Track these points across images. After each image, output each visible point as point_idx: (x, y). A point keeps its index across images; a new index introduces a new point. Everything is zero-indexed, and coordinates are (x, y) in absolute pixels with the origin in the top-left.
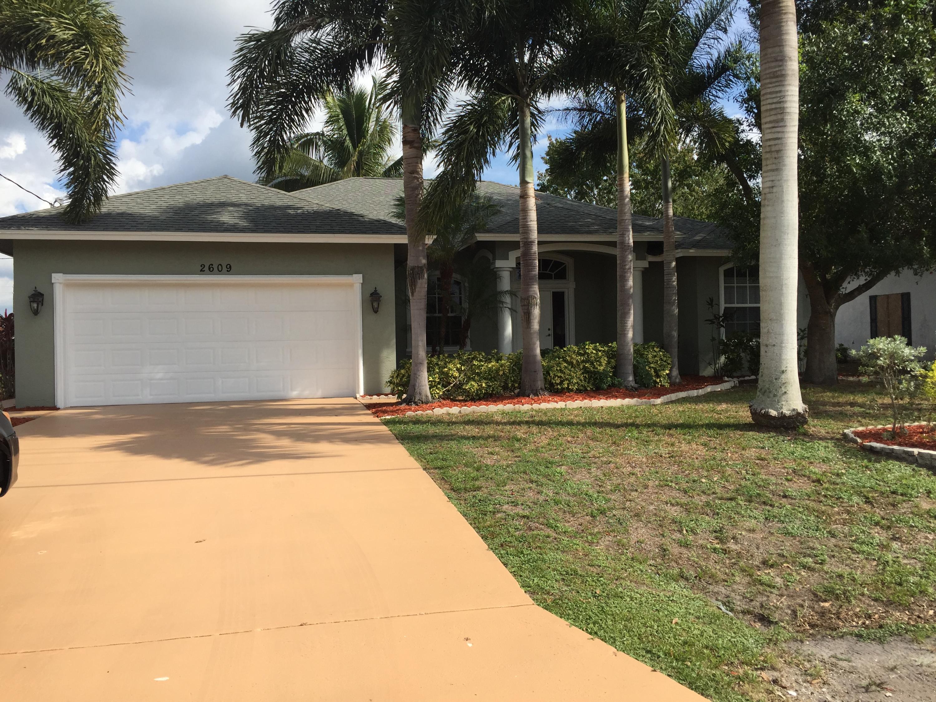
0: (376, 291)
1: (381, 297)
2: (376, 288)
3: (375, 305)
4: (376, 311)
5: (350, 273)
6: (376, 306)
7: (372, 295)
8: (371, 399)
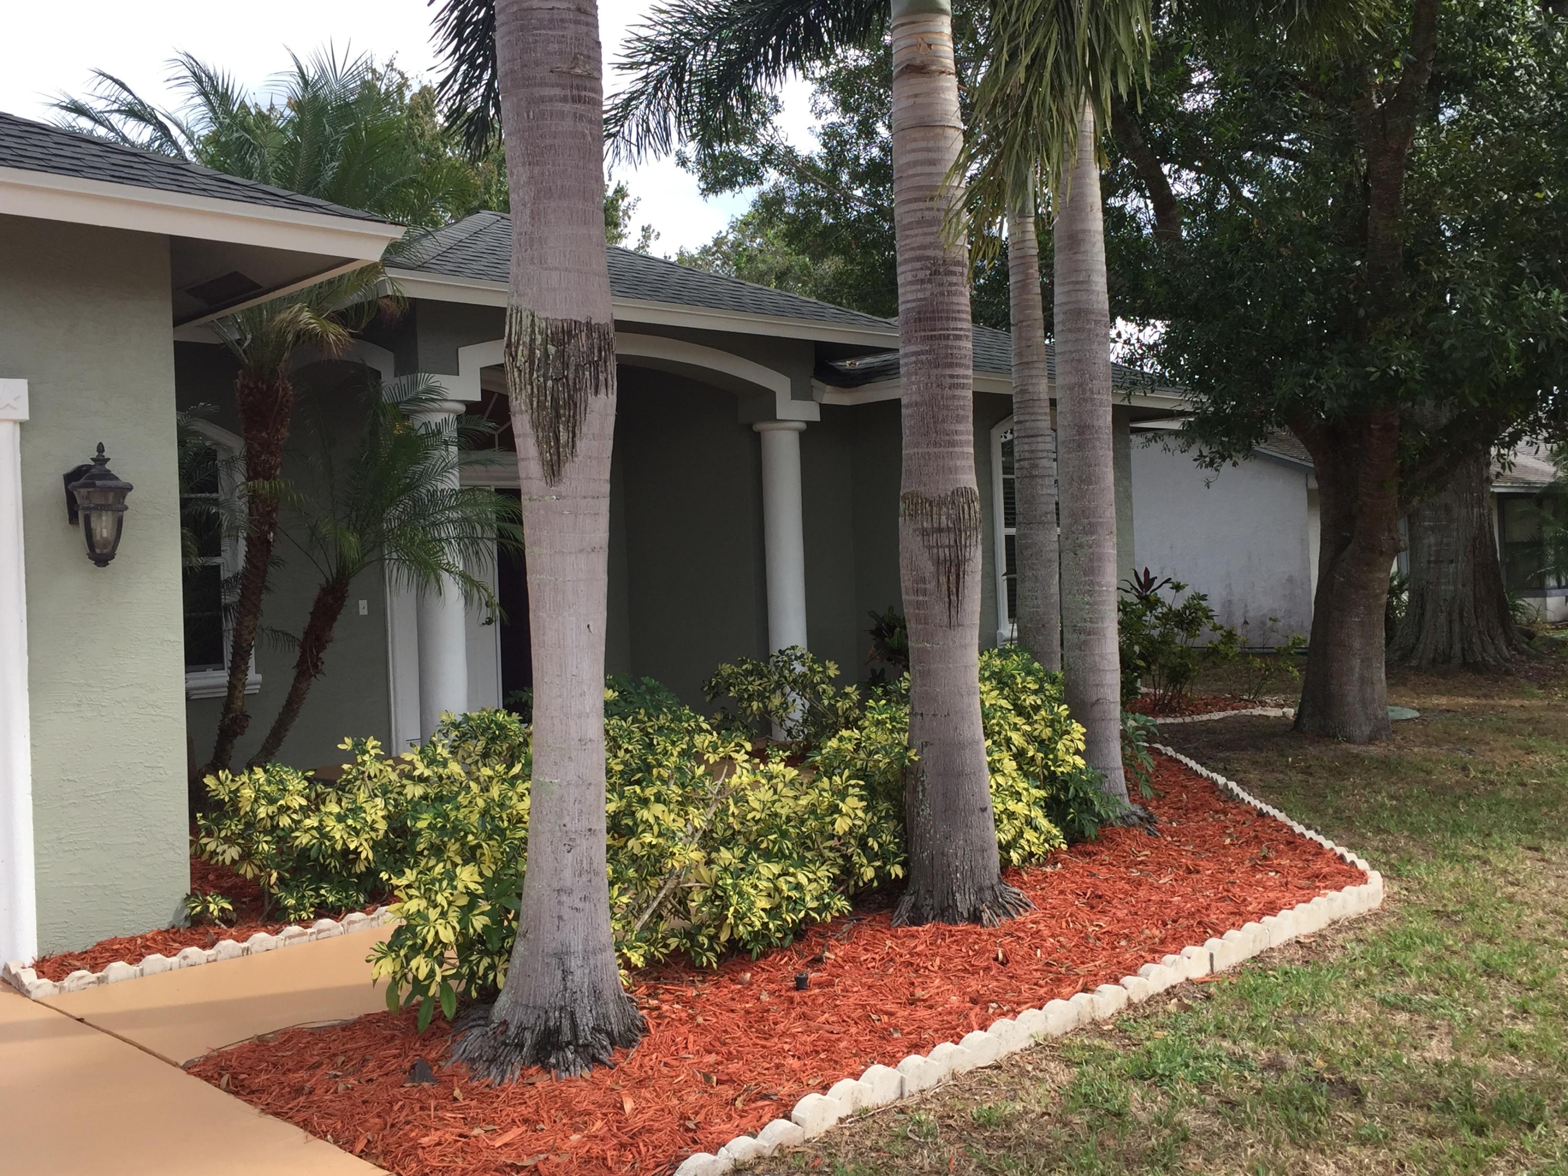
0: (101, 460)
1: (130, 488)
2: (101, 449)
3: (104, 527)
4: (102, 557)
6: (105, 534)
7: (79, 478)
8: (100, 980)
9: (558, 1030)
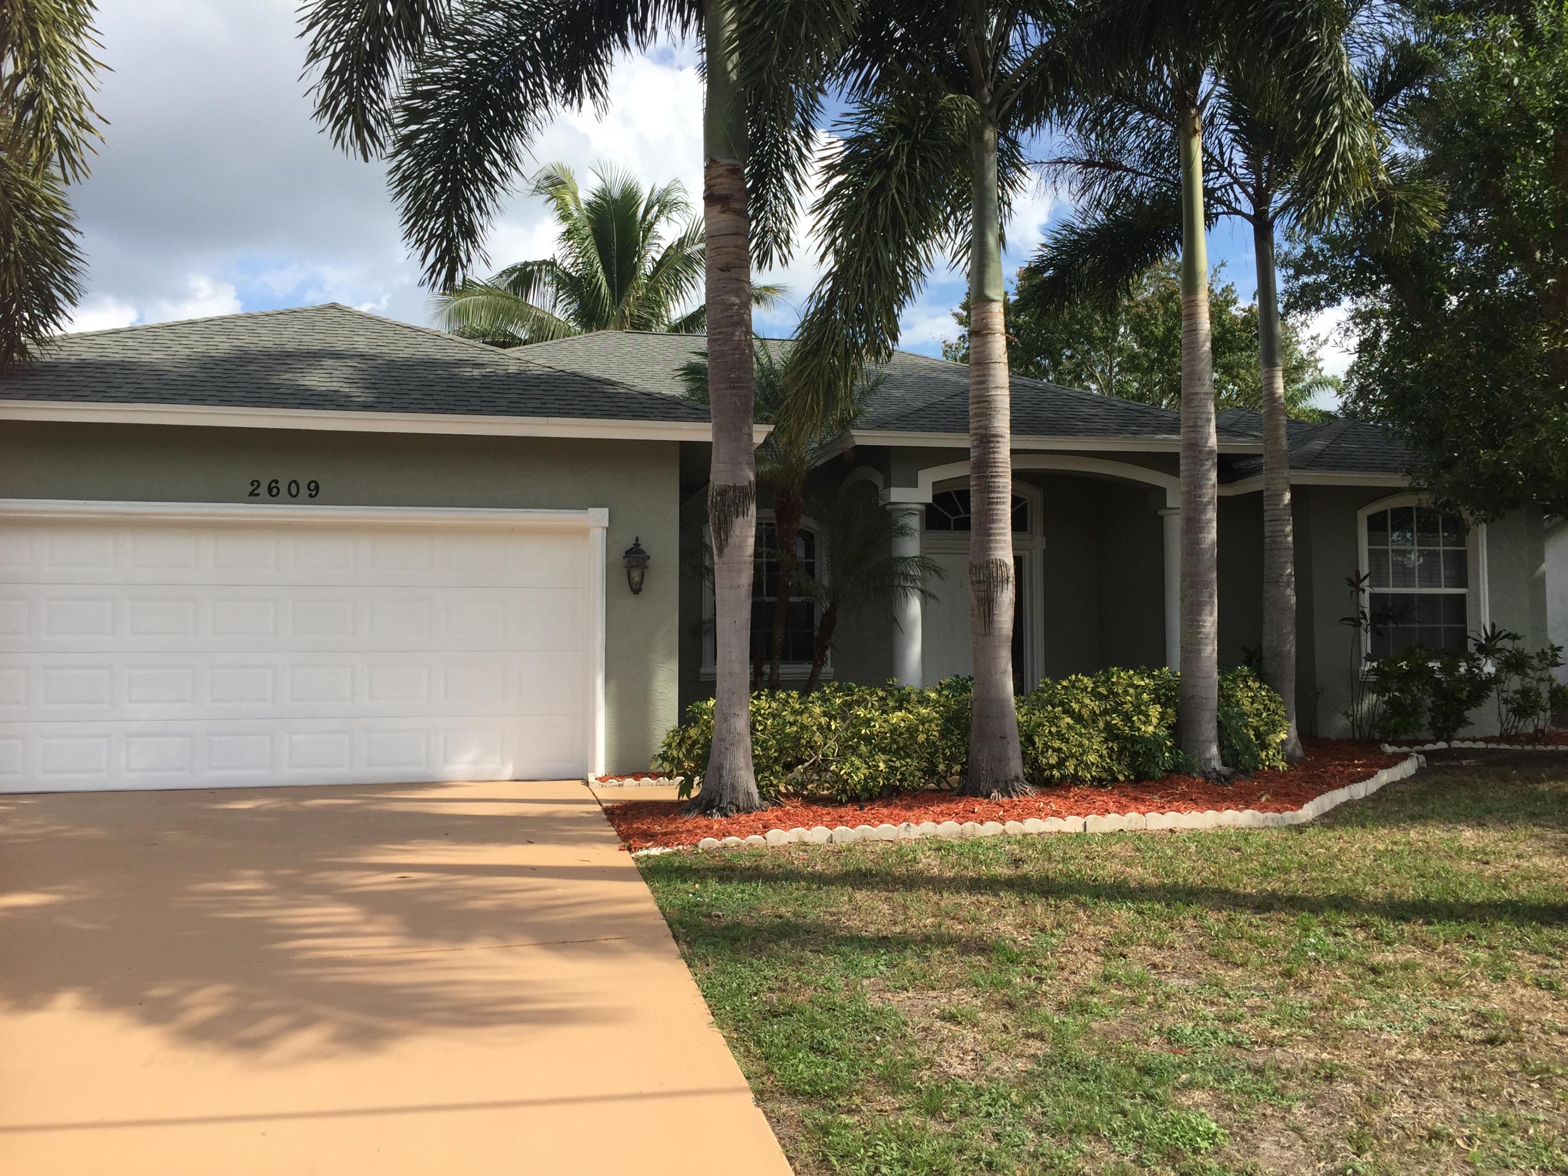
0: (637, 545)
1: (649, 558)
2: (637, 539)
3: (636, 576)
4: (636, 590)
5: (583, 506)
6: (637, 579)
7: (628, 553)
8: (619, 785)
9: (714, 800)
